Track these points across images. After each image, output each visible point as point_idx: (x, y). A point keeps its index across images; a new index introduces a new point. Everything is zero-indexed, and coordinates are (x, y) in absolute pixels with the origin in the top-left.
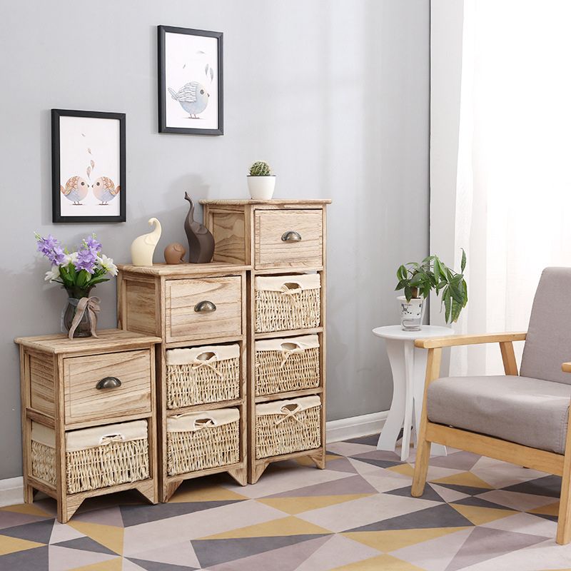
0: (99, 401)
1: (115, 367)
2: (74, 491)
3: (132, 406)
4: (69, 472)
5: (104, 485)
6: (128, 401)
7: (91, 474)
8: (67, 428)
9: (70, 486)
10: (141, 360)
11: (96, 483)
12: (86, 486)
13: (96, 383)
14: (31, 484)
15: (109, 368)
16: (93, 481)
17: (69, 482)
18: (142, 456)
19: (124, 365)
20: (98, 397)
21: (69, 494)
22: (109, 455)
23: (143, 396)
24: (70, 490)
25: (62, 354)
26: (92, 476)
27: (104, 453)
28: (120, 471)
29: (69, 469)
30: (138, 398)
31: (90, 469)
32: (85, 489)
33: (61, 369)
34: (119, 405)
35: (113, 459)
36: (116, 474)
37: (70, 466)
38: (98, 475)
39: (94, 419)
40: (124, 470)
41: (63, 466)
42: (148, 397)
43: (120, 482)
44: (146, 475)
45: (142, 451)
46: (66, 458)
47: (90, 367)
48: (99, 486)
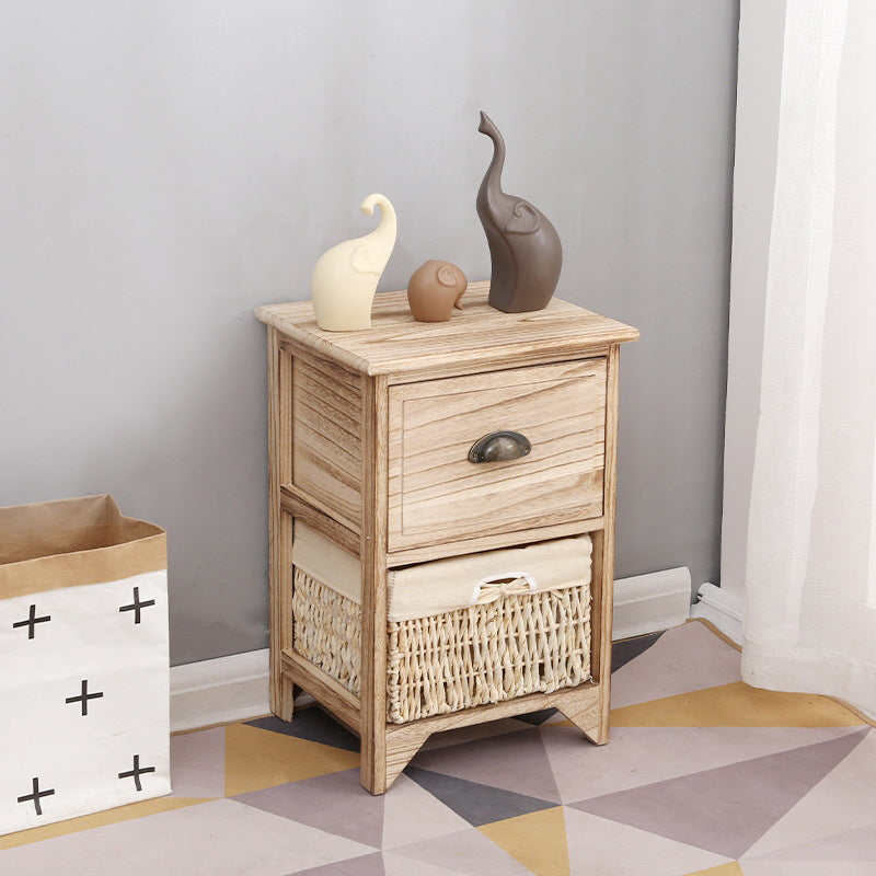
0: (475, 493)
1: (516, 407)
2: (407, 718)
3: (556, 504)
4: (396, 672)
5: (478, 700)
6: (545, 490)
7: (448, 674)
8: (393, 561)
9: (397, 706)
10: (582, 386)
11: (459, 696)
12: (435, 705)
13: (468, 448)
14: (288, 673)
15: (501, 409)
16: (452, 692)
17: (395, 694)
18: (576, 627)
19: (543, 399)
20: (474, 481)
21: (390, 724)
22: (493, 627)
23: (584, 477)
24: (396, 715)
25: (385, 375)
26: (450, 680)
27: (483, 621)
28: (520, 664)
29: (395, 662)
30: (571, 483)
31: (445, 661)
32: (433, 712)
33: (381, 414)
34: (524, 503)
35: (503, 636)
36: (509, 674)
37: (397, 656)
38: (465, 676)
39: (459, 538)
40: (529, 663)
41: (380, 656)
42: (596, 480)
43: (520, 693)
44: (583, 673)
45: (576, 616)
46: (389, 634)
47: (455, 408)
48: (468, 704)
